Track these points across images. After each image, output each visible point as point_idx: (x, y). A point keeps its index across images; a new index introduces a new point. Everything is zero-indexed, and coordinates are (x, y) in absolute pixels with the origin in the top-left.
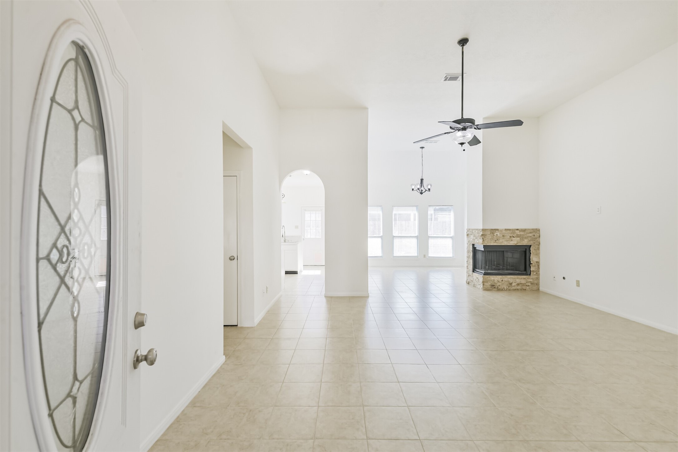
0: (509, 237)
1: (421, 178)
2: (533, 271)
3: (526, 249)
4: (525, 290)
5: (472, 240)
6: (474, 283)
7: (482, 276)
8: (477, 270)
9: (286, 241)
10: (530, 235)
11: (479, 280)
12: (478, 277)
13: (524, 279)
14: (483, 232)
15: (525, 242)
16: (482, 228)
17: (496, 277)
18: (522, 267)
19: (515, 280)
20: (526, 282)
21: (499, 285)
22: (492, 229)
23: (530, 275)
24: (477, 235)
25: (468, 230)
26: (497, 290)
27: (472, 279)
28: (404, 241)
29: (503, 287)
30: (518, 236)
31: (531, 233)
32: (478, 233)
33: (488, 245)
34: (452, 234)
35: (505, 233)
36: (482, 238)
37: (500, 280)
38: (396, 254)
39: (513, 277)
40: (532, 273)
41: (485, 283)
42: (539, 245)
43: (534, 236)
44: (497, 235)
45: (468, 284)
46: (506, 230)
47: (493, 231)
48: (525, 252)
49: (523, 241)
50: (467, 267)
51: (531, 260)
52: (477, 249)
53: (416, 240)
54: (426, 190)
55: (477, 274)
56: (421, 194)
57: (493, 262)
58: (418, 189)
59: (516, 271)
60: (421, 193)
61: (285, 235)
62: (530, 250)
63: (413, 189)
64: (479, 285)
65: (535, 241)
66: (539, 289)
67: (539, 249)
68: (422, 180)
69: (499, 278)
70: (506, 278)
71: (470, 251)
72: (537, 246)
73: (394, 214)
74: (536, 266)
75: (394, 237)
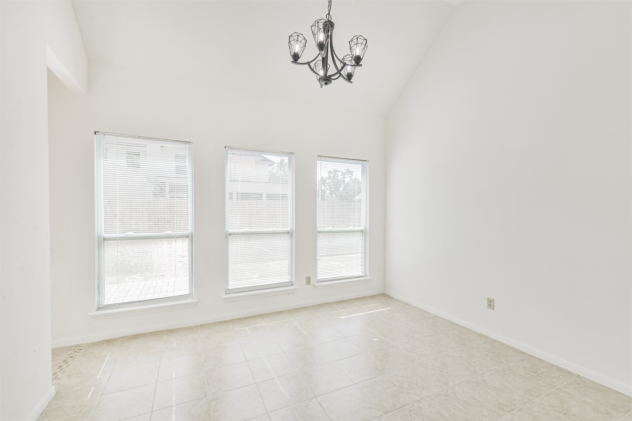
53: (289, 241)
56: (323, 84)
63: (296, 57)
68: (329, 26)
75: (229, 234)
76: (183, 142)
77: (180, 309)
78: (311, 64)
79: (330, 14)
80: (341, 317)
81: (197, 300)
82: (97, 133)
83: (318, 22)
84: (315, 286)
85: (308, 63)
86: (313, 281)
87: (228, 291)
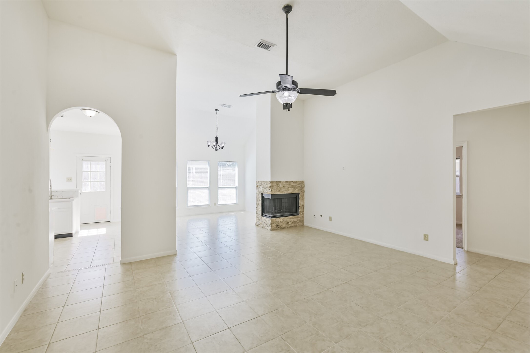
0: (287, 188)
1: (216, 137)
2: (301, 212)
3: (297, 196)
4: (296, 226)
5: (261, 190)
6: (263, 225)
7: (270, 219)
8: (265, 214)
9: (53, 197)
10: (299, 185)
11: (268, 223)
12: (267, 220)
13: (296, 218)
14: (271, 184)
15: (296, 191)
16: (270, 181)
17: (279, 219)
18: (294, 209)
19: (291, 220)
20: (297, 220)
21: (281, 225)
22: (277, 182)
23: (299, 215)
24: (266, 186)
25: (258, 182)
26: (280, 229)
27: (261, 222)
28: (198, 191)
29: (283, 226)
30: (293, 187)
31: (299, 184)
32: (267, 185)
33: (274, 194)
34: (236, 185)
35: (285, 184)
36: (270, 189)
37: (282, 221)
38: (189, 205)
39: (290, 218)
40: (300, 213)
41: (272, 225)
42: (304, 193)
43: (301, 186)
44: (280, 186)
45: (257, 226)
46: (286, 182)
47: (278, 183)
48: (296, 198)
49: (295, 190)
50: (257, 212)
51: (300, 204)
52: (265, 197)
53: (208, 190)
54: (220, 147)
55: (266, 218)
57: (277, 207)
58: (214, 146)
59: (291, 212)
60: (216, 150)
61: (52, 189)
62: (299, 197)
63: (209, 146)
64: (268, 226)
65: (302, 190)
66: (304, 224)
67: (304, 195)
68: (217, 138)
69: (281, 219)
70: (286, 219)
71: (259, 199)
72: (303, 194)
73: (188, 168)
74: (302, 208)
75: (188, 188)
84: (217, 206)
85: (212, 147)
86: (216, 204)
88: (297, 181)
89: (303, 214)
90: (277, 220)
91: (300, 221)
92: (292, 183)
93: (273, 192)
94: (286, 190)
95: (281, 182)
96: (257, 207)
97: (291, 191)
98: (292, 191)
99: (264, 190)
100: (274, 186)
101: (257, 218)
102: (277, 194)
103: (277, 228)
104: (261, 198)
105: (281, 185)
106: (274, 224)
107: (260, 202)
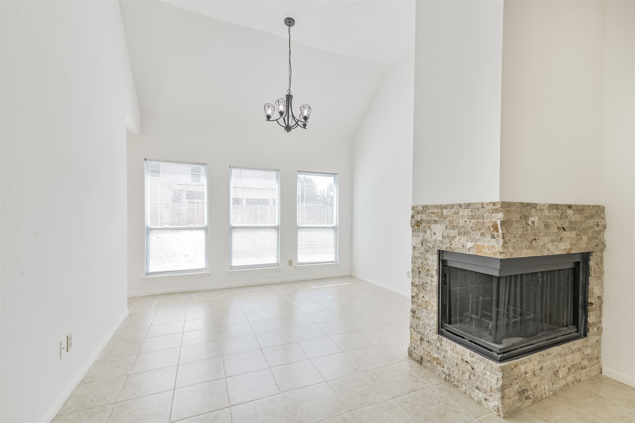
0: (556, 230)
1: (287, 93)
2: (593, 323)
3: (582, 263)
4: (581, 382)
5: (439, 239)
6: (446, 371)
7: (494, 363)
10: (591, 222)
11: (480, 375)
12: (474, 363)
13: (577, 349)
14: (504, 215)
15: (582, 245)
17: (530, 360)
18: (567, 315)
20: (583, 359)
22: (522, 204)
23: (587, 336)
24: (466, 223)
25: (421, 208)
26: (532, 404)
27: (435, 355)
29: (542, 388)
30: (572, 226)
31: (591, 217)
33: (514, 256)
35: (549, 217)
36: (499, 234)
37: (537, 368)
39: (563, 351)
40: (590, 329)
41: (506, 391)
42: (603, 251)
43: (596, 225)
44: (534, 222)
45: (417, 365)
46: (550, 206)
47: (525, 209)
49: (579, 242)
50: (414, 313)
51: (592, 293)
52: (449, 264)
53: (276, 233)
54: (297, 123)
55: (470, 351)
56: (286, 132)
60: (288, 128)
62: (589, 267)
63: (269, 117)
64: (479, 389)
65: (597, 239)
66: (600, 369)
67: (602, 260)
68: (289, 98)
69: (536, 362)
70: (549, 357)
71: (427, 270)
72: (599, 253)
74: (598, 309)
75: (233, 228)
76: (201, 164)
77: (199, 278)
78: (278, 120)
79: (290, 89)
80: (312, 287)
81: (210, 272)
82: (146, 160)
83: (278, 101)
84: (295, 267)
85: (277, 120)
86: (293, 263)
87: (232, 267)
88: (584, 206)
89: (600, 330)
90: (522, 368)
91: (590, 360)
92: (570, 212)
93: (511, 250)
94: (553, 241)
95: (538, 208)
96: (417, 295)
97: (568, 247)
98: (571, 244)
99: (454, 237)
100: (515, 225)
101: (415, 334)
102: (523, 256)
103: (520, 400)
104: (436, 267)
105: (536, 219)
106: (511, 385)
107: (434, 281)
